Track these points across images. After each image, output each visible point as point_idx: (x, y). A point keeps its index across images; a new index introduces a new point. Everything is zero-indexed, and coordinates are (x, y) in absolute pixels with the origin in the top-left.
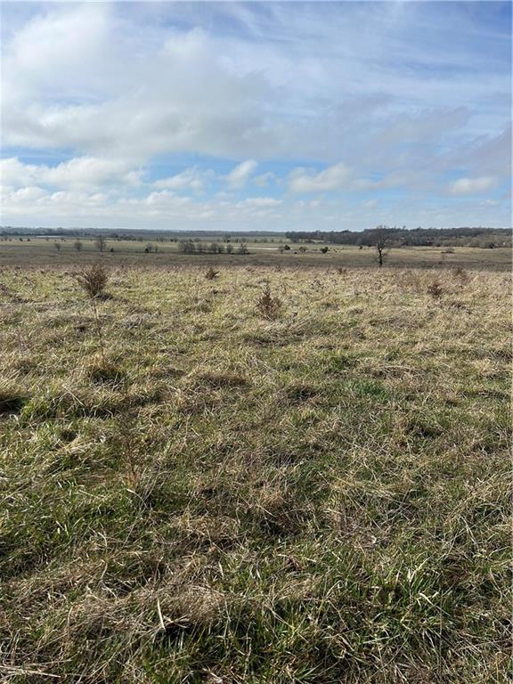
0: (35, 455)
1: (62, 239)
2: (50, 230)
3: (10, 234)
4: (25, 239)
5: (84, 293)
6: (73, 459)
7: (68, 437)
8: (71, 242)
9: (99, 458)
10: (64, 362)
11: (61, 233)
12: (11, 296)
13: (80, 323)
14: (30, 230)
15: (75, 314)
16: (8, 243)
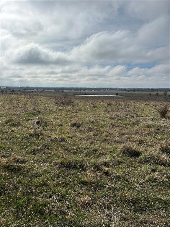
0: (143, 174)
1: (152, 92)
2: (149, 89)
3: (136, 90)
4: (140, 92)
5: (159, 115)
6: (155, 180)
7: (154, 171)
8: (155, 93)
9: (163, 182)
10: (152, 142)
11: (152, 90)
12: (136, 114)
13: (158, 127)
14: (142, 89)
15: (156, 124)
16: (135, 93)
